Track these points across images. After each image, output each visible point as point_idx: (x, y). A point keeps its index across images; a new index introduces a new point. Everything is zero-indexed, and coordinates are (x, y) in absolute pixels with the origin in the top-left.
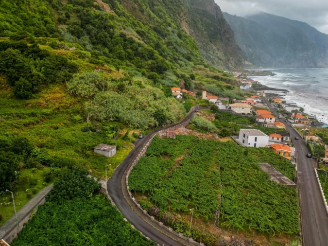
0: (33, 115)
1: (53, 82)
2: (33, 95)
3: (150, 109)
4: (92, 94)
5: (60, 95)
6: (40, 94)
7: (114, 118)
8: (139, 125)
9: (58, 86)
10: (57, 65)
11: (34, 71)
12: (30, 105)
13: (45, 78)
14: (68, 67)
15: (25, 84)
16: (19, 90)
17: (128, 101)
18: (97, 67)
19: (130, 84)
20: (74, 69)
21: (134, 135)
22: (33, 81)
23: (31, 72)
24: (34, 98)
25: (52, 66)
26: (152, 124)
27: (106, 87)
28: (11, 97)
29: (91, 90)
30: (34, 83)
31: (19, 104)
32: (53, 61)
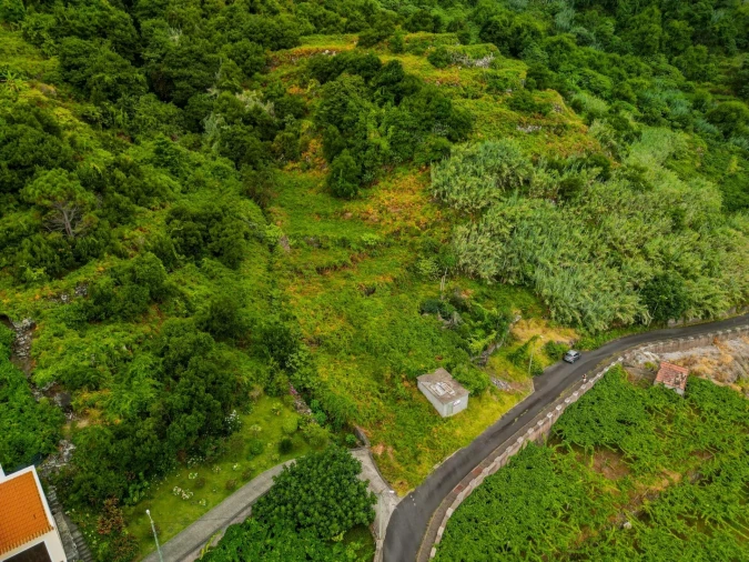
0: (344, 243)
1: (408, 161)
2: (360, 192)
3: (642, 265)
4: (484, 203)
5: (412, 198)
6: (373, 190)
7: (522, 277)
8: (578, 315)
9: (414, 174)
10: (423, 120)
11: (372, 135)
12: (350, 214)
13: (391, 153)
14: (449, 123)
15: (347, 167)
16: (337, 180)
17: (577, 233)
18: (525, 120)
19: (604, 177)
20: (460, 128)
21: (552, 351)
22: (365, 159)
23: (365, 138)
24: (360, 198)
25: (411, 124)
26: (627, 318)
27: (527, 182)
28: (323, 191)
29: (482, 193)
30: (367, 164)
31: (330, 211)
32: (416, 110)
